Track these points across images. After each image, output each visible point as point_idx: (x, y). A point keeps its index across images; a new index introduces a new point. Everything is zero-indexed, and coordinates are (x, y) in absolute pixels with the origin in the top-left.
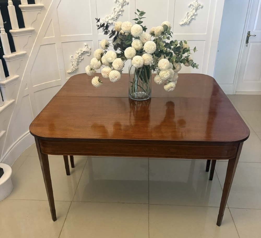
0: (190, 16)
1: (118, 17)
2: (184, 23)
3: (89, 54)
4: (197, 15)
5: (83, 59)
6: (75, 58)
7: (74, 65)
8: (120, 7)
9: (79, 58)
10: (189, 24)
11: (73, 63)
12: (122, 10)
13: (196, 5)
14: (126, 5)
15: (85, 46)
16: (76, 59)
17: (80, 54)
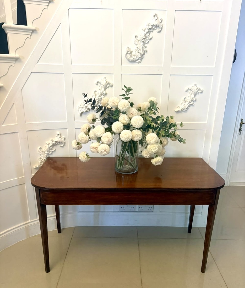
0: (187, 102)
1: (99, 101)
2: (180, 109)
3: (63, 145)
4: (196, 100)
5: (55, 150)
6: (44, 150)
7: (42, 159)
8: (103, 89)
9: (50, 150)
10: (186, 111)
11: (42, 156)
12: (104, 93)
13: (194, 89)
14: (110, 87)
15: (57, 135)
16: (46, 151)
17: (51, 145)
